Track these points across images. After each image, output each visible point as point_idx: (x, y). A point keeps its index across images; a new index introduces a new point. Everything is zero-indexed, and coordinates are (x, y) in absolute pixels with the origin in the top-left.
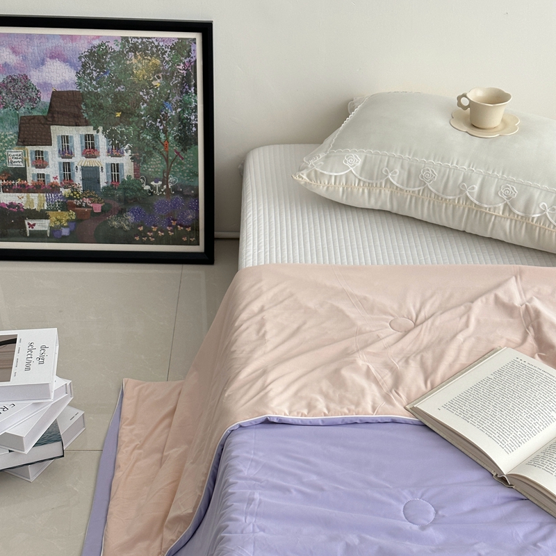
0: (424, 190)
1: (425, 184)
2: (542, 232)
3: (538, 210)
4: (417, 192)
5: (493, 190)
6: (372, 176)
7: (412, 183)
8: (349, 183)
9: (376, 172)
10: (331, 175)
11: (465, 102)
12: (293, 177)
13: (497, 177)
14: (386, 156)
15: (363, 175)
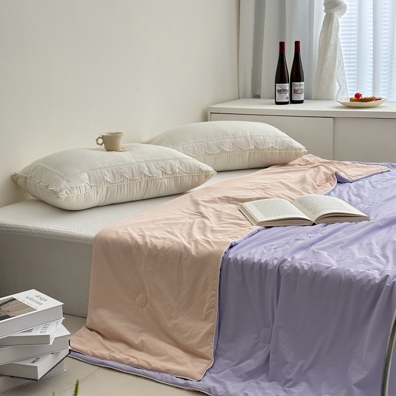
0: (123, 179)
1: (123, 176)
2: (182, 178)
3: (177, 169)
4: (120, 182)
5: (154, 167)
6: (96, 182)
7: (116, 178)
8: (87, 190)
9: (98, 179)
10: (76, 187)
11: (100, 141)
12: (58, 197)
13: (151, 161)
14: (97, 169)
15: (92, 183)
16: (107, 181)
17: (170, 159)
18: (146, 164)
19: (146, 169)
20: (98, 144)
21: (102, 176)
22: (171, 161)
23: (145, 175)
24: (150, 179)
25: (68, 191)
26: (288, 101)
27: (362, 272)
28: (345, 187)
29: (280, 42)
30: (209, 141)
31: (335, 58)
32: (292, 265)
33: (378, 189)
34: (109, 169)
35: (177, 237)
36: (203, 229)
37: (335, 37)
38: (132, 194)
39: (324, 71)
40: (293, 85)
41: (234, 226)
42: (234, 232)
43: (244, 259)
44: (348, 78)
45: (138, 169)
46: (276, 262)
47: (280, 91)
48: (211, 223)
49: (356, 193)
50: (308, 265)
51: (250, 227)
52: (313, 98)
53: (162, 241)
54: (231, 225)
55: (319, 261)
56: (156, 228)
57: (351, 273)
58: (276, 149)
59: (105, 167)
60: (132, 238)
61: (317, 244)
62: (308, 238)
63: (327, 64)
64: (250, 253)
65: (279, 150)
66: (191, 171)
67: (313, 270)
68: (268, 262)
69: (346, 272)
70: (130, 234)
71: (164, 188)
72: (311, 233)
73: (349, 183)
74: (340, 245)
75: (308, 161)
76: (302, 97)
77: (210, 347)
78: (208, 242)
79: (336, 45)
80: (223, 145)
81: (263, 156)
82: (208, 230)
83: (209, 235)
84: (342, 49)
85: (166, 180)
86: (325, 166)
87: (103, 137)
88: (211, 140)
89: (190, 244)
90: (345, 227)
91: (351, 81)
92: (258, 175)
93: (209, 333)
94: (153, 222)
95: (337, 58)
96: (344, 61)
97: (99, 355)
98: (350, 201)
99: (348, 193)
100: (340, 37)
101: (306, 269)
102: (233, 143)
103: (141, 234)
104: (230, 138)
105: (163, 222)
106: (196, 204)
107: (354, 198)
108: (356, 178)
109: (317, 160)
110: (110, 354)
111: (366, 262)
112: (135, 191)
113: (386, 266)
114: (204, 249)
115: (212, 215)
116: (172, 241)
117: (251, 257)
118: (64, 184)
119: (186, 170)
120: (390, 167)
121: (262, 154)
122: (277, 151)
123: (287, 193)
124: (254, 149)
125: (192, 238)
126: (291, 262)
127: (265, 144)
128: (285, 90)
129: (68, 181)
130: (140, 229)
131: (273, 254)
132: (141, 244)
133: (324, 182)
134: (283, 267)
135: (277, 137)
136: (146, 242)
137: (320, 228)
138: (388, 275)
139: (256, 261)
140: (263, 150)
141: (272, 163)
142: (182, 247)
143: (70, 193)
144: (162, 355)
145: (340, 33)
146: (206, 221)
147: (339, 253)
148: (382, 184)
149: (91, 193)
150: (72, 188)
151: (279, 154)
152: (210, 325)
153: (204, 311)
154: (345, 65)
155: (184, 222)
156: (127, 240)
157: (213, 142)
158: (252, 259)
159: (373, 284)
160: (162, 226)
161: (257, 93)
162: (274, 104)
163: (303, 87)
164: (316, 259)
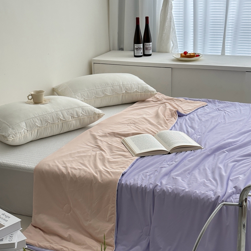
1: (47, 122)
2: (84, 119)
4: (46, 126)
5: (66, 113)
6: (31, 127)
7: (43, 123)
8: (25, 133)
9: (31, 125)
10: (19, 132)
11: (30, 97)
12: (8, 140)
13: (64, 110)
14: (31, 118)
15: (28, 128)
16: (37, 126)
17: (76, 108)
18: (61, 112)
19: (61, 116)
20: (29, 99)
21: (34, 123)
22: (76, 109)
23: (61, 119)
24: (64, 122)
25: (13, 136)
26: (142, 55)
27: (204, 193)
28: (183, 119)
29: (137, 18)
30: (97, 89)
31: (170, 27)
32: (161, 189)
33: (203, 122)
34: (38, 118)
35: (88, 168)
36: (103, 160)
37: (170, 13)
38: (53, 132)
39: (164, 35)
40: (145, 44)
41: (122, 157)
42: (122, 163)
43: (132, 184)
44: (178, 39)
45: (56, 116)
46: (151, 186)
47: (137, 49)
48: (107, 155)
49: (190, 125)
50: (171, 188)
51: (132, 158)
52: (157, 51)
53: (78, 171)
54: (119, 156)
55: (178, 186)
56: (73, 160)
57: (197, 194)
58: (138, 92)
59: (36, 117)
60: (59, 169)
61: (174, 171)
62: (168, 166)
63: (166, 30)
64: (134, 180)
65: (140, 93)
66: (89, 114)
67: (174, 192)
68: (147, 187)
69: (194, 194)
70: (58, 167)
71: (73, 126)
72: (169, 161)
73: (185, 116)
74: (188, 172)
75: (158, 99)
76: (150, 52)
77: (113, 238)
78: (108, 172)
79: (171, 18)
80: (106, 91)
81: (131, 97)
82: (106, 161)
83: (107, 165)
84: (174, 20)
85: (74, 122)
86: (169, 103)
87: (32, 95)
88: (99, 88)
89: (96, 173)
90: (188, 155)
91: (180, 40)
92: (129, 111)
93: (111, 230)
94: (70, 154)
95: (171, 27)
96: (176, 28)
97: (43, 247)
98: (188, 133)
99: (185, 125)
100: (173, 13)
101: (170, 191)
102: (112, 90)
103: (64, 166)
104: (110, 86)
105: (77, 155)
106: (95, 138)
107: (190, 129)
108: (189, 113)
109: (163, 97)
110: (50, 246)
111: (205, 185)
112: (55, 130)
113: (217, 187)
114: (106, 178)
115: (106, 148)
116: (86, 172)
117: (136, 182)
118: (10, 131)
119: (86, 114)
120: (207, 102)
121: (130, 96)
122: (139, 93)
123: (149, 127)
124: (125, 93)
125: (97, 169)
126: (160, 186)
127: (132, 89)
128: (140, 48)
129: (13, 129)
130: (63, 161)
131: (149, 180)
132: (65, 173)
133: (170, 117)
134: (156, 190)
135: (139, 84)
136: (69, 172)
137: (174, 157)
138: (219, 196)
139: (139, 186)
140: (130, 93)
141: (136, 100)
142: (92, 176)
143: (15, 137)
144: (83, 245)
145: (173, 10)
146: (103, 152)
147: (187, 177)
148: (204, 117)
149: (28, 135)
150: (16, 133)
151: (140, 95)
152: (112, 225)
153: (108, 216)
154: (176, 30)
155: (90, 154)
156: (56, 171)
157: (99, 89)
158: (136, 185)
159: (210, 201)
160: (76, 158)
161: (122, 47)
162: (133, 57)
163: (151, 46)
164: (175, 183)
